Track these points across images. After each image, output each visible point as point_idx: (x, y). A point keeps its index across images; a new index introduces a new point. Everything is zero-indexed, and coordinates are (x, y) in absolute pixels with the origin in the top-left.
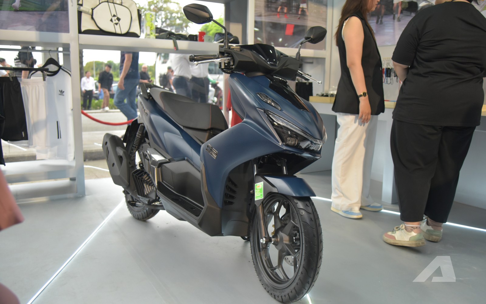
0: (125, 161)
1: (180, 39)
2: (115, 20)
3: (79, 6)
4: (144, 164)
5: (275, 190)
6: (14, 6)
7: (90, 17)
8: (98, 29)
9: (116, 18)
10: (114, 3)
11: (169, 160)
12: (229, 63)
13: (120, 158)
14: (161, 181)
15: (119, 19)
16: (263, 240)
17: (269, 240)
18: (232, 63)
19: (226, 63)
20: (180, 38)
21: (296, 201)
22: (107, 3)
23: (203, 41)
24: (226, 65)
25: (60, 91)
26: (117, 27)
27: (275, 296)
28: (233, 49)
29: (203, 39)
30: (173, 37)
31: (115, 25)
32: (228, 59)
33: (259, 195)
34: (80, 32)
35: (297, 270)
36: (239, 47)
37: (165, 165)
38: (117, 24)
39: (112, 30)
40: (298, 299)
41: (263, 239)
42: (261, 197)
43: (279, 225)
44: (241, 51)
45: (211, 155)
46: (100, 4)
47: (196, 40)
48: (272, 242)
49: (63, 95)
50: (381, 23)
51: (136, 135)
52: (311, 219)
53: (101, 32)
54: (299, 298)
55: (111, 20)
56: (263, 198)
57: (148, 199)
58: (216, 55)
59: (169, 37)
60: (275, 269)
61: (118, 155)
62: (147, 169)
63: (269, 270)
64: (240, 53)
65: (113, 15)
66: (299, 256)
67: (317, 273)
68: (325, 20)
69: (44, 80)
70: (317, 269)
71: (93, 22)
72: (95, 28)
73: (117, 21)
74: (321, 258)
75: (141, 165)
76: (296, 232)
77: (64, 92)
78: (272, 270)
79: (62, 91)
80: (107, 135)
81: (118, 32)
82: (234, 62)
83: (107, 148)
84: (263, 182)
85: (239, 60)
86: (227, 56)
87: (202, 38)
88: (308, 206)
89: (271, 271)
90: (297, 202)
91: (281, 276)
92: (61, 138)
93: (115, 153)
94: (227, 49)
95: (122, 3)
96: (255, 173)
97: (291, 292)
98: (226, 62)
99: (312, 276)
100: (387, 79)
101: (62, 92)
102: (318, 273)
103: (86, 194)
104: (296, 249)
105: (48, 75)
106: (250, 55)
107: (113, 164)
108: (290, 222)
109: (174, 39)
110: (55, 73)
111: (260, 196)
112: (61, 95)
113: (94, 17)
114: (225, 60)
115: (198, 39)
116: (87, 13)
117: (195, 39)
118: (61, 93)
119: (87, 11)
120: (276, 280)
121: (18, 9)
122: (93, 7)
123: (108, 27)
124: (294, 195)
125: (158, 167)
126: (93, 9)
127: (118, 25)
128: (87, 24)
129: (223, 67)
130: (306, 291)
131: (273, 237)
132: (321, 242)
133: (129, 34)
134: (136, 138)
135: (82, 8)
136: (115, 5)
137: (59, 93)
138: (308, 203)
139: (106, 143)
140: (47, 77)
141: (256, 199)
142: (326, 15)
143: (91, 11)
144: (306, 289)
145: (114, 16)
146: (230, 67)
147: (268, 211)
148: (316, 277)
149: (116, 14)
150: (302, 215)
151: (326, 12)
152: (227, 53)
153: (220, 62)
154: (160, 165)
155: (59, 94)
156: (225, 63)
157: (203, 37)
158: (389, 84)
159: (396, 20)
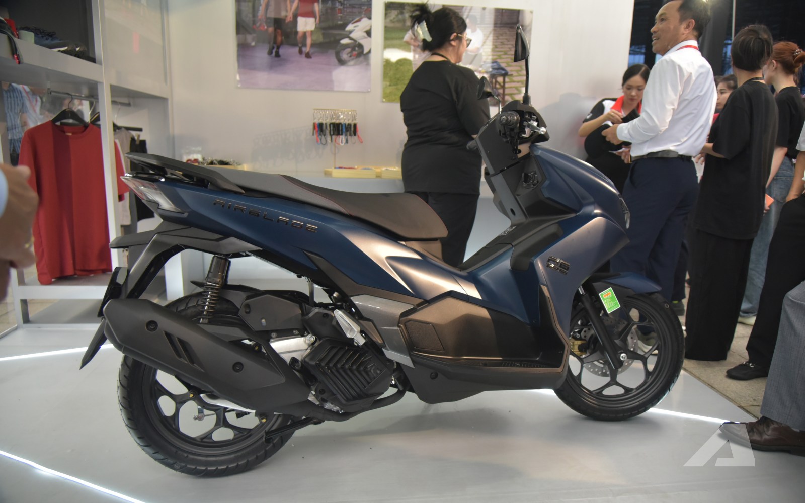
11: (417, 306)
42: (617, 306)
50: (277, 55)
61: (228, 340)
83: (169, 336)
100: (321, 139)
107: (238, 366)
125: (399, 326)
141: (610, 311)
154: (401, 321)
158: (324, 145)
159: (304, 56)
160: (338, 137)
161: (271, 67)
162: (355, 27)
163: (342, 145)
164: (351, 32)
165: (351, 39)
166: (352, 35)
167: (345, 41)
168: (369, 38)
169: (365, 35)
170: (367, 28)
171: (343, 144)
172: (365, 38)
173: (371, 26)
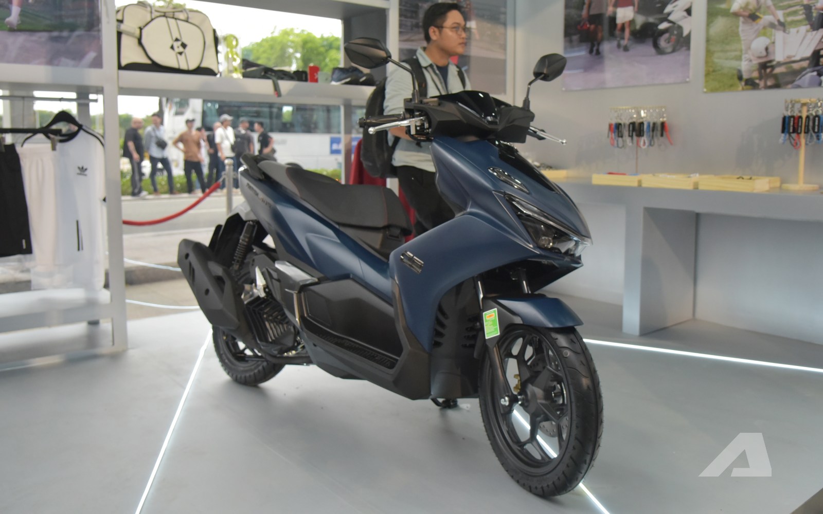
0: (228, 286)
1: (282, 79)
2: (178, 47)
3: (119, 24)
4: (271, 287)
5: (518, 320)
6: (9, 23)
7: (136, 41)
8: (149, 62)
9: (179, 43)
10: (176, 19)
11: (319, 279)
12: (422, 125)
13: (219, 281)
14: (306, 315)
15: (184, 46)
16: (505, 401)
17: (513, 400)
18: (426, 125)
19: (418, 126)
20: (283, 76)
21: (554, 335)
22: (164, 19)
23: (316, 81)
24: (418, 128)
25: (79, 168)
26: (182, 58)
27: (530, 487)
28: (427, 103)
29: (316, 78)
30: (271, 75)
31: (179, 55)
32: (421, 120)
33: (493, 330)
34: (120, 67)
35: (564, 444)
36: (436, 99)
37: (312, 288)
38: (181, 53)
39: (173, 64)
40: (570, 489)
41: (504, 398)
42: (496, 332)
43: (527, 375)
44: (439, 105)
45: (412, 268)
46: (152, 20)
47: (306, 80)
48: (520, 403)
49: (86, 175)
51: (238, 240)
52: (582, 362)
53: (155, 67)
54: (571, 487)
55: (172, 47)
56: (499, 334)
57: (279, 347)
58: (400, 115)
59: (263, 75)
60: (525, 443)
61: (214, 274)
62: (278, 296)
63: (515, 447)
64: (439, 108)
65: (174, 38)
66: (565, 422)
67: (597, 445)
68: (504, 47)
69: (54, 148)
70: (598, 439)
71: (140, 50)
72: (145, 61)
73: (181, 49)
74: (602, 422)
75: (267, 290)
76: (555, 383)
77: (86, 169)
78: (520, 446)
79: (83, 168)
80: (186, 243)
81: (184, 66)
82: (430, 123)
83: (190, 264)
84: (496, 309)
85: (438, 120)
86: (420, 116)
87: (314, 76)
88: (575, 343)
89: (519, 448)
90: (556, 338)
91: (537, 456)
92: (82, 249)
93: (208, 271)
94: (418, 104)
95: (188, 18)
96: (481, 296)
97: (559, 478)
98: (418, 124)
99: (590, 451)
100: (617, 141)
101: (83, 170)
102: (599, 446)
103: (129, 346)
104: (558, 410)
105: (61, 141)
106: (453, 111)
107: (207, 291)
108: (546, 369)
109: (274, 79)
110: (71, 136)
111: (493, 332)
112: (80, 174)
113: (144, 41)
114: (416, 122)
115: (309, 77)
116: (130, 34)
117: (304, 79)
118: (81, 171)
119: (132, 31)
120: (529, 461)
121: (16, 28)
122: (141, 25)
123: (166, 58)
124: (550, 326)
125: (299, 292)
126: (141, 29)
127: (183, 55)
128: (131, 55)
129: (413, 132)
130: (582, 475)
131: (520, 394)
132: (600, 396)
133: (200, 71)
134: (239, 245)
135: (123, 27)
136: (178, 21)
137: (78, 171)
138: (572, 336)
139: (187, 256)
140: (59, 145)
141: (488, 336)
142: (505, 39)
143: (138, 32)
144: (581, 473)
145: (177, 40)
146: (424, 131)
147: (505, 353)
148: (596, 452)
149: (179, 38)
150: (566, 358)
151: (505, 34)
152: (418, 111)
153: (409, 124)
154: (304, 288)
155: (78, 174)
156: (416, 126)
157: (315, 74)
158: (621, 148)
159: (622, 49)
160: (640, 138)
161: (588, 68)
162: (675, 7)
163: (643, 147)
164: (669, 14)
165: (670, 22)
166: (671, 18)
167: (663, 26)
168: (689, 17)
169: (685, 14)
170: (686, 7)
171: (646, 147)
172: (685, 17)
173: (691, 3)
